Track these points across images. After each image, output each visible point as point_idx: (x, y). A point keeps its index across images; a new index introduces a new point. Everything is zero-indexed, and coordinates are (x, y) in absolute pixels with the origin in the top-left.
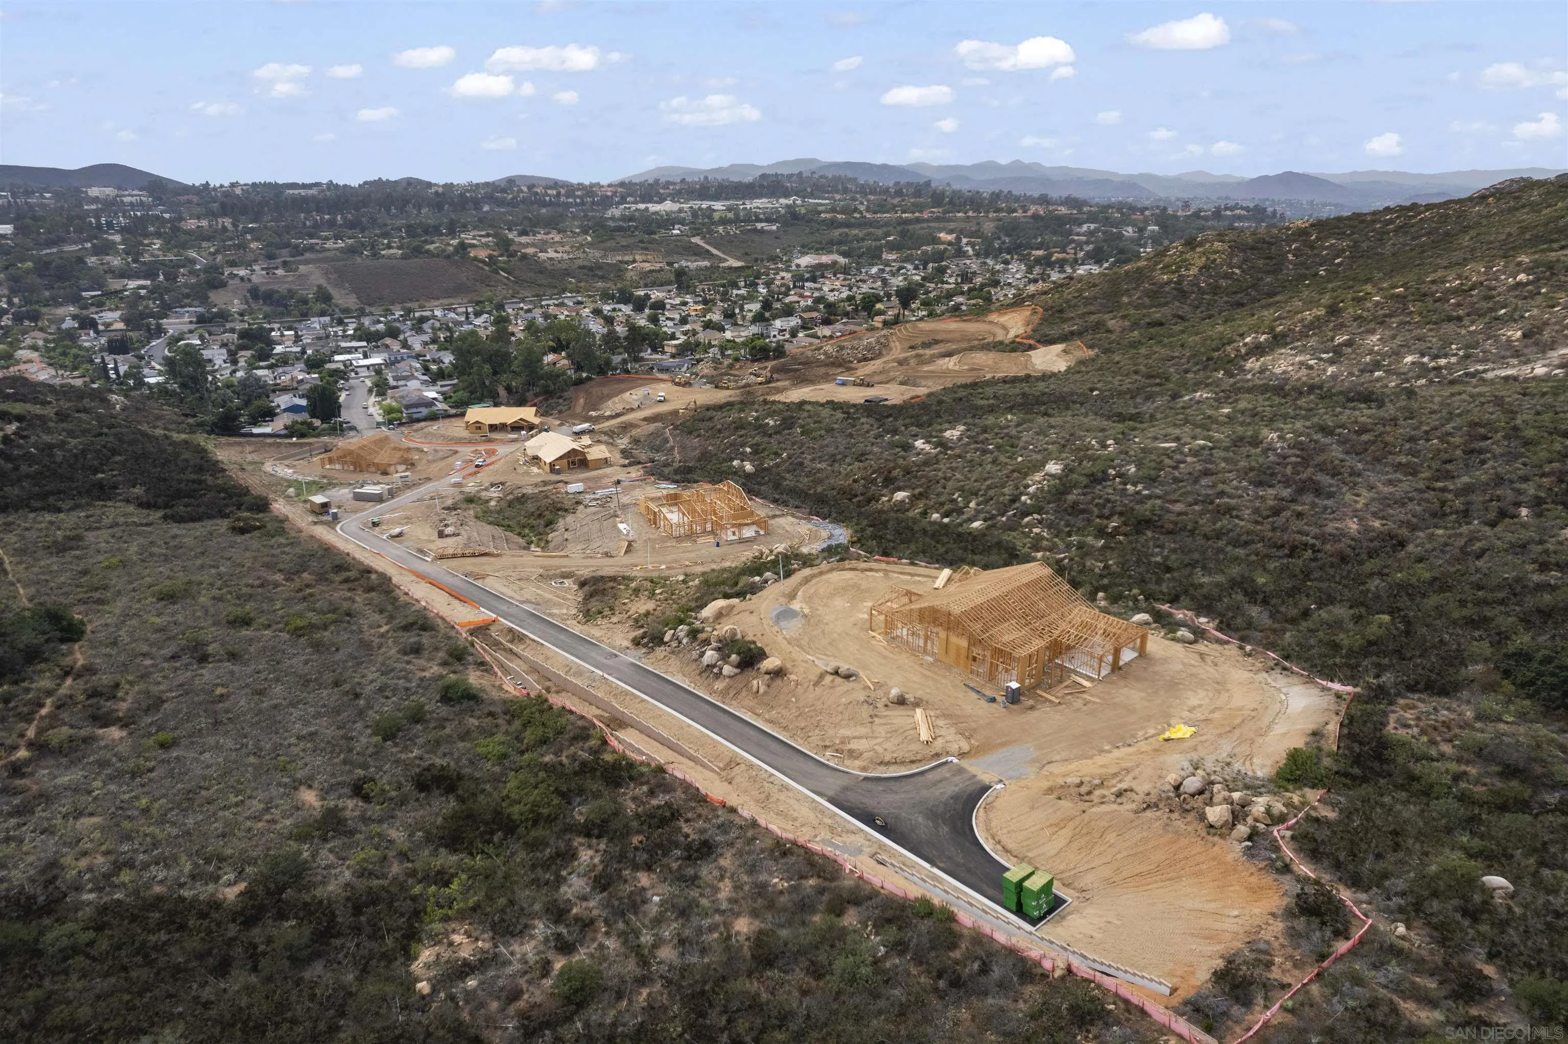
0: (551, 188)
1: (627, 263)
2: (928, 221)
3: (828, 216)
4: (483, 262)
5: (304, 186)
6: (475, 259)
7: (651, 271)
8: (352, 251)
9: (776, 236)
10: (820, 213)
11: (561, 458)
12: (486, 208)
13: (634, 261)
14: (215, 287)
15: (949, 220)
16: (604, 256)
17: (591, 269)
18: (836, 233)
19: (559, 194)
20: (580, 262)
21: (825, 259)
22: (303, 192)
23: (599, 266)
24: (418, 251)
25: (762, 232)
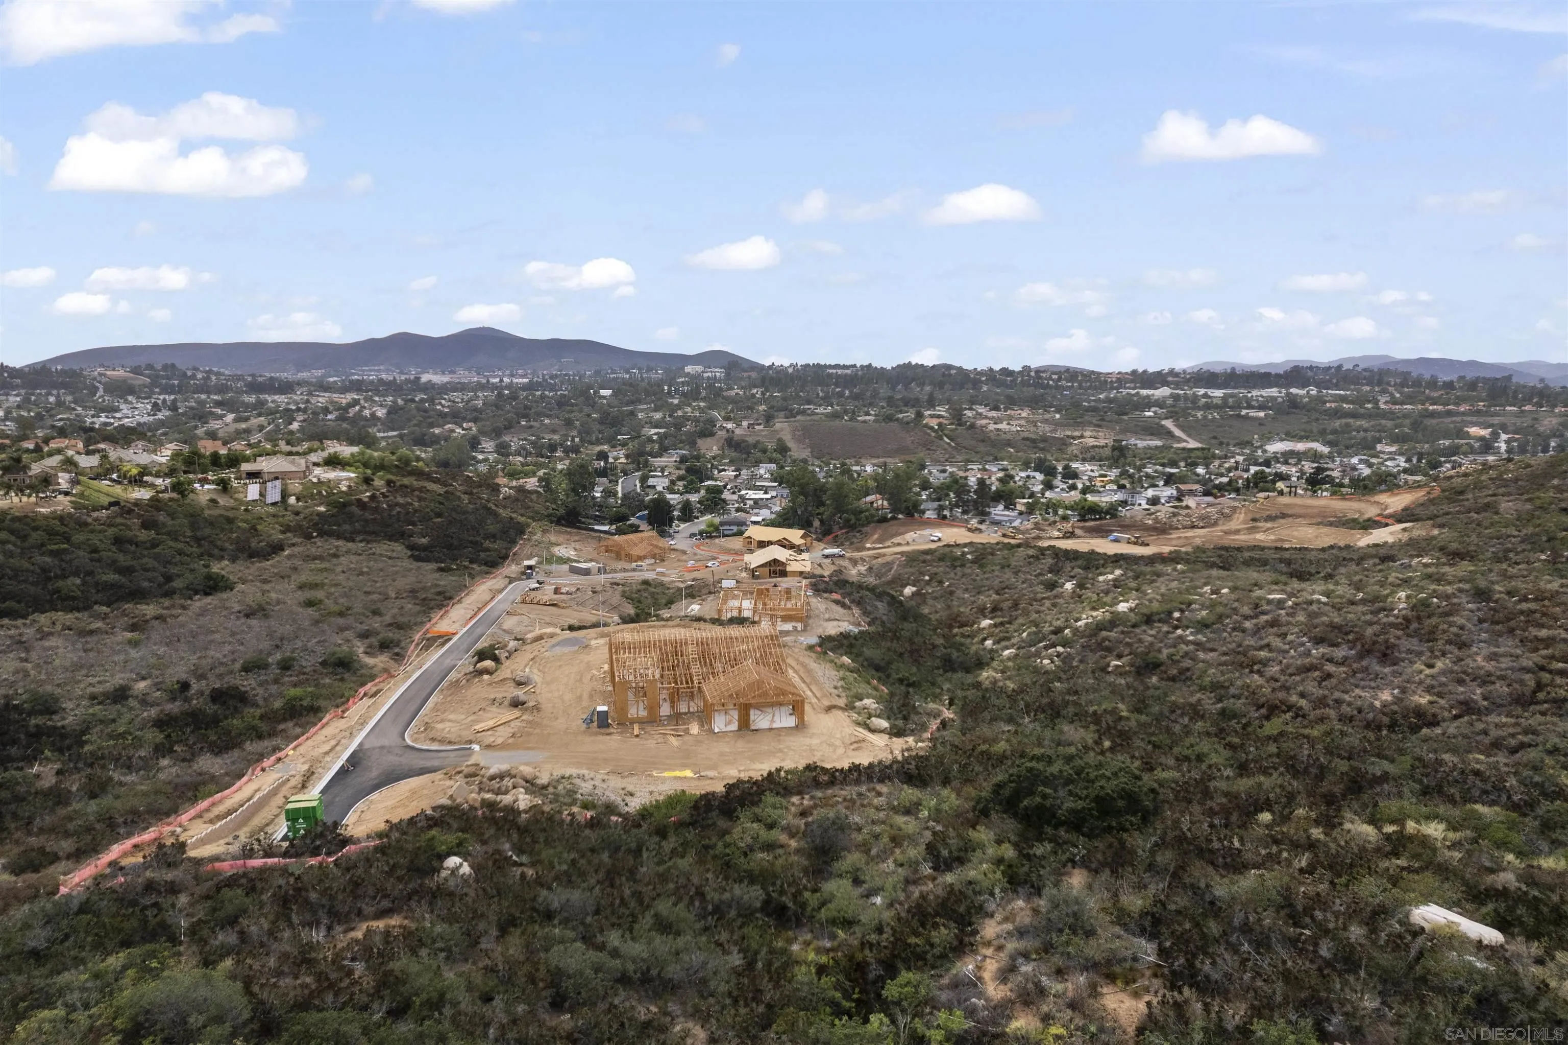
0: (1055, 373)
1: (1074, 438)
2: (1464, 414)
3: (1333, 405)
4: (932, 428)
5: (845, 367)
6: (926, 426)
7: (1094, 447)
8: (835, 416)
9: (1260, 422)
10: (1325, 402)
11: (763, 565)
12: (985, 388)
13: (1082, 437)
14: (705, 436)
15: (1496, 414)
16: (1055, 430)
17: (1033, 441)
18: (1337, 424)
19: (1060, 379)
20: (1026, 435)
21: (1301, 446)
22: (840, 372)
23: (1044, 439)
24: (889, 418)
25: (1246, 417)
